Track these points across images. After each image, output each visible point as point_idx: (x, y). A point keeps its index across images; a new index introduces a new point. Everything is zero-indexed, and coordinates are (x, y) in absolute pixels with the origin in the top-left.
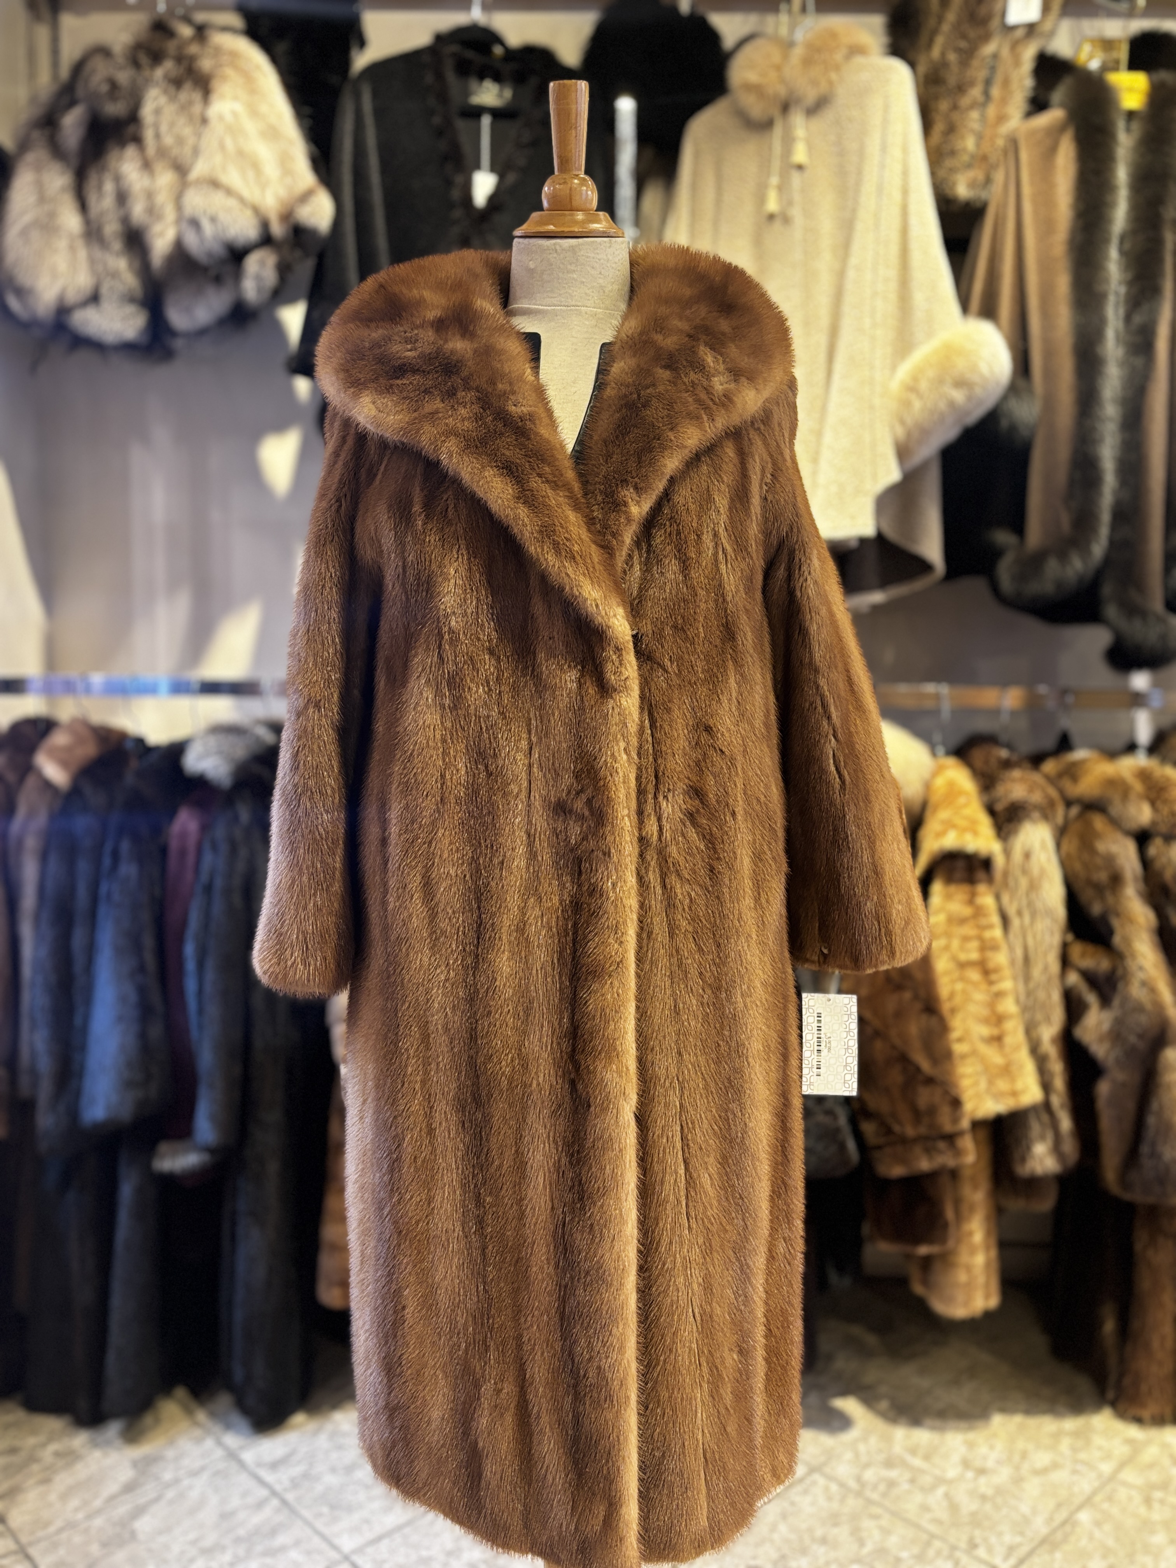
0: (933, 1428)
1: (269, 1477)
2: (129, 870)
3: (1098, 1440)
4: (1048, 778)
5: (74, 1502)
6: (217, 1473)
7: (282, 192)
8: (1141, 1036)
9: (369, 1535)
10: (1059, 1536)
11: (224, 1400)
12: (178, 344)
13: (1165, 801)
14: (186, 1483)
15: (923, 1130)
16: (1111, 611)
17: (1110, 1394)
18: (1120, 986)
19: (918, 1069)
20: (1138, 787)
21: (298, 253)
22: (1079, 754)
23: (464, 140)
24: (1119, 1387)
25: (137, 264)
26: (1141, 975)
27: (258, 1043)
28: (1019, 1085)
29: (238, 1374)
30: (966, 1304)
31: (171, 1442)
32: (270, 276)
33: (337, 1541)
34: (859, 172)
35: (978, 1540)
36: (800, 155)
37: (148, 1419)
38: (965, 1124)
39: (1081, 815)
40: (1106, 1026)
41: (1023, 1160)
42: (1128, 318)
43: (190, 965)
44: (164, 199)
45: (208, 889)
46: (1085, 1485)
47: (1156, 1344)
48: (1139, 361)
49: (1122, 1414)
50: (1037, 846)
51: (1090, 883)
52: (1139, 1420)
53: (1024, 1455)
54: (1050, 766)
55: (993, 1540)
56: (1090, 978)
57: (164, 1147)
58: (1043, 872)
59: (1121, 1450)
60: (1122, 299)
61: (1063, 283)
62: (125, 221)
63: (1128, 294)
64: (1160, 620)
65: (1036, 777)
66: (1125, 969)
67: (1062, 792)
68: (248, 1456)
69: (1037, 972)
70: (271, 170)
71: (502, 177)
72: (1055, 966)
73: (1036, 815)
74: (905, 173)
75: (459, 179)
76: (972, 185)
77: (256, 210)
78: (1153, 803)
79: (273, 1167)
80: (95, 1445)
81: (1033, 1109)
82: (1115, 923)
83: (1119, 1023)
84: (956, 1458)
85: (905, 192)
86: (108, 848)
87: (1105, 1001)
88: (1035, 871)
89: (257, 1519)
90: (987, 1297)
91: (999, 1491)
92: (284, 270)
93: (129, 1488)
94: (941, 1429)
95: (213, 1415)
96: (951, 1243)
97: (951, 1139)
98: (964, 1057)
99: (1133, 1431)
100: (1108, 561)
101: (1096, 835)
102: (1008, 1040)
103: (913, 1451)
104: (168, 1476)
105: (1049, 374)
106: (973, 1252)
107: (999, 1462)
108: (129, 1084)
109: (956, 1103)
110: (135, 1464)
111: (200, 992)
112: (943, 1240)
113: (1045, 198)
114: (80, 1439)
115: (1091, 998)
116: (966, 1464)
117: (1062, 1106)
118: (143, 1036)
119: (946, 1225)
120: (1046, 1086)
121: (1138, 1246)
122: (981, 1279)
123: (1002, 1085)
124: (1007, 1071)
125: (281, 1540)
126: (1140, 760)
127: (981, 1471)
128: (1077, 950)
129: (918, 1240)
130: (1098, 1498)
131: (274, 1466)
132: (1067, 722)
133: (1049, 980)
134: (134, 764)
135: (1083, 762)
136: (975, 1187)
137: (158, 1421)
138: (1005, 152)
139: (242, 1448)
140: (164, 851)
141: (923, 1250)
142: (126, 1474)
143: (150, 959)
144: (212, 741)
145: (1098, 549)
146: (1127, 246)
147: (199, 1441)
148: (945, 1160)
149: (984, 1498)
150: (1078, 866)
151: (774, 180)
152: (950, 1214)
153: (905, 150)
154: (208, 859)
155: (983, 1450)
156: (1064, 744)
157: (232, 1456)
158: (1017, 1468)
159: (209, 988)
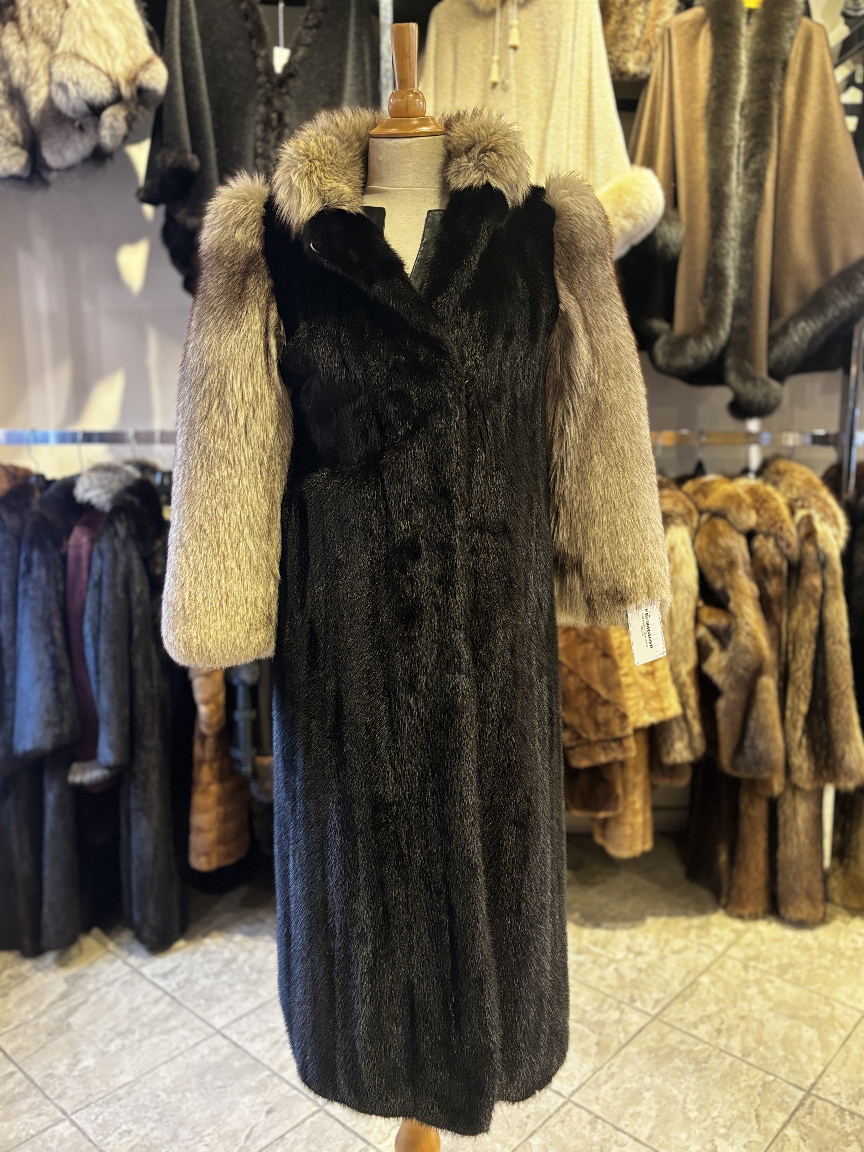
0: (608, 928)
1: (162, 984)
2: (39, 572)
3: (715, 930)
4: (686, 494)
5: (26, 1008)
6: (125, 982)
7: (129, 62)
8: (745, 669)
9: (233, 1017)
10: (688, 991)
11: (127, 936)
12: (53, 176)
13: (766, 510)
14: (104, 990)
15: (601, 736)
16: (732, 377)
17: (723, 901)
18: (734, 636)
19: (598, 695)
20: (748, 500)
21: (141, 108)
22: (710, 477)
23: (265, 22)
24: (729, 895)
25: (17, 115)
26: (747, 628)
27: (140, 692)
28: (666, 704)
29: (137, 917)
30: (630, 848)
31: (92, 964)
32: (121, 127)
33: (211, 1022)
34: (558, 54)
35: (636, 997)
36: (514, 39)
37: (74, 950)
38: (630, 730)
39: (709, 520)
40: (724, 663)
41: (669, 753)
42: (746, 166)
43: (88, 640)
44: (37, 66)
45: (99, 584)
46: (706, 959)
47: (752, 868)
48: (753, 197)
49: (730, 914)
50: (679, 542)
51: (714, 567)
52: (741, 917)
53: (667, 942)
54: (689, 486)
55: (646, 996)
56: (714, 631)
57: (75, 766)
58: (682, 559)
59: (729, 936)
60: (742, 150)
61: (702, 139)
62: (8, 82)
63: (746, 146)
64: (765, 384)
65: (680, 494)
66: (737, 624)
67: (696, 505)
68: (147, 970)
69: (678, 628)
70: (119, 45)
71: (294, 52)
72: (690, 623)
73: (679, 521)
74: (590, 55)
75: (262, 53)
76: (638, 63)
77: (108, 75)
78: (758, 512)
79: (155, 777)
80: (38, 970)
81: (675, 719)
82: (731, 593)
83: (732, 660)
84: (623, 946)
85: (590, 70)
86: (23, 556)
87: (724, 646)
88: (678, 560)
89: (155, 1011)
90: (644, 843)
91: (650, 966)
92: (130, 120)
93: (64, 996)
94: (614, 929)
95: (119, 944)
96: (620, 810)
97: (619, 741)
98: (629, 686)
99: (738, 924)
100: (730, 342)
101: (720, 534)
102: (658, 674)
103: (595, 944)
104: (91, 987)
105: (691, 208)
106: (635, 814)
107: (650, 947)
108: (48, 724)
109: (624, 717)
110: (67, 980)
111: (97, 658)
112: (615, 808)
113: (690, 76)
114: (27, 966)
115: (714, 644)
116: (629, 949)
117: (694, 717)
118: (56, 689)
119: (617, 798)
120: (684, 705)
121: (742, 806)
122: (640, 832)
123: (654, 704)
124: (658, 695)
125: (172, 1023)
126: (751, 481)
127: (639, 954)
128: (705, 612)
129: (598, 809)
130: (714, 967)
131: (165, 976)
132: (702, 455)
133: (686, 633)
134: (38, 495)
135: (712, 482)
136: (637, 772)
137: (81, 951)
138: (662, 38)
139: (142, 965)
140: (64, 558)
141: (602, 815)
142: (61, 987)
143: (58, 635)
144: (94, 476)
145: (723, 334)
146: (746, 111)
147: (112, 962)
148: (617, 755)
149: (640, 970)
150: (706, 555)
151: (496, 58)
152: (619, 790)
153: (590, 37)
154: (97, 562)
155: (640, 940)
156: (700, 470)
157: (135, 970)
158: (662, 951)
159: (102, 655)
